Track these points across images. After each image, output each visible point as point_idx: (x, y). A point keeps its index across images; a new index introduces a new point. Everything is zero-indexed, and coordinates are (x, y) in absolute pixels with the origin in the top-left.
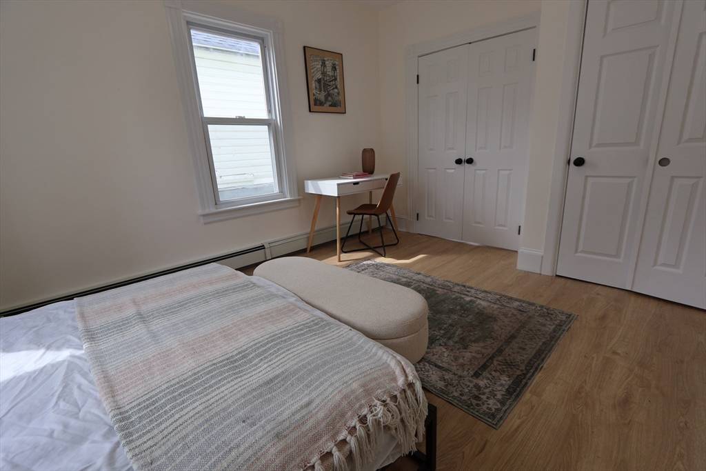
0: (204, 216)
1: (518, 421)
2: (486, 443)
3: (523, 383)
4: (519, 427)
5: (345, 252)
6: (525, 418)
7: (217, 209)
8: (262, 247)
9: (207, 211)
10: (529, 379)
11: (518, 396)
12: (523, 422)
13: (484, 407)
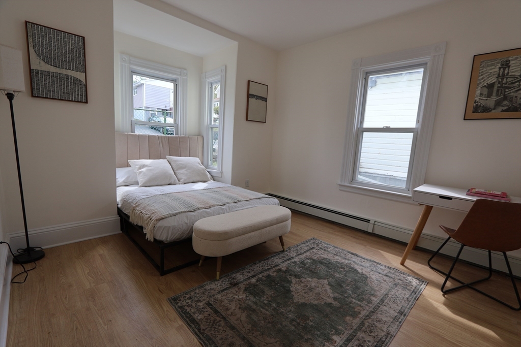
0: (340, 185)
1: (165, 309)
2: (161, 292)
3: (192, 325)
4: (162, 308)
5: (432, 268)
6: (166, 313)
7: (350, 184)
8: (368, 221)
9: (343, 184)
10: (193, 330)
11: (182, 316)
12: (164, 311)
13: (182, 299)
